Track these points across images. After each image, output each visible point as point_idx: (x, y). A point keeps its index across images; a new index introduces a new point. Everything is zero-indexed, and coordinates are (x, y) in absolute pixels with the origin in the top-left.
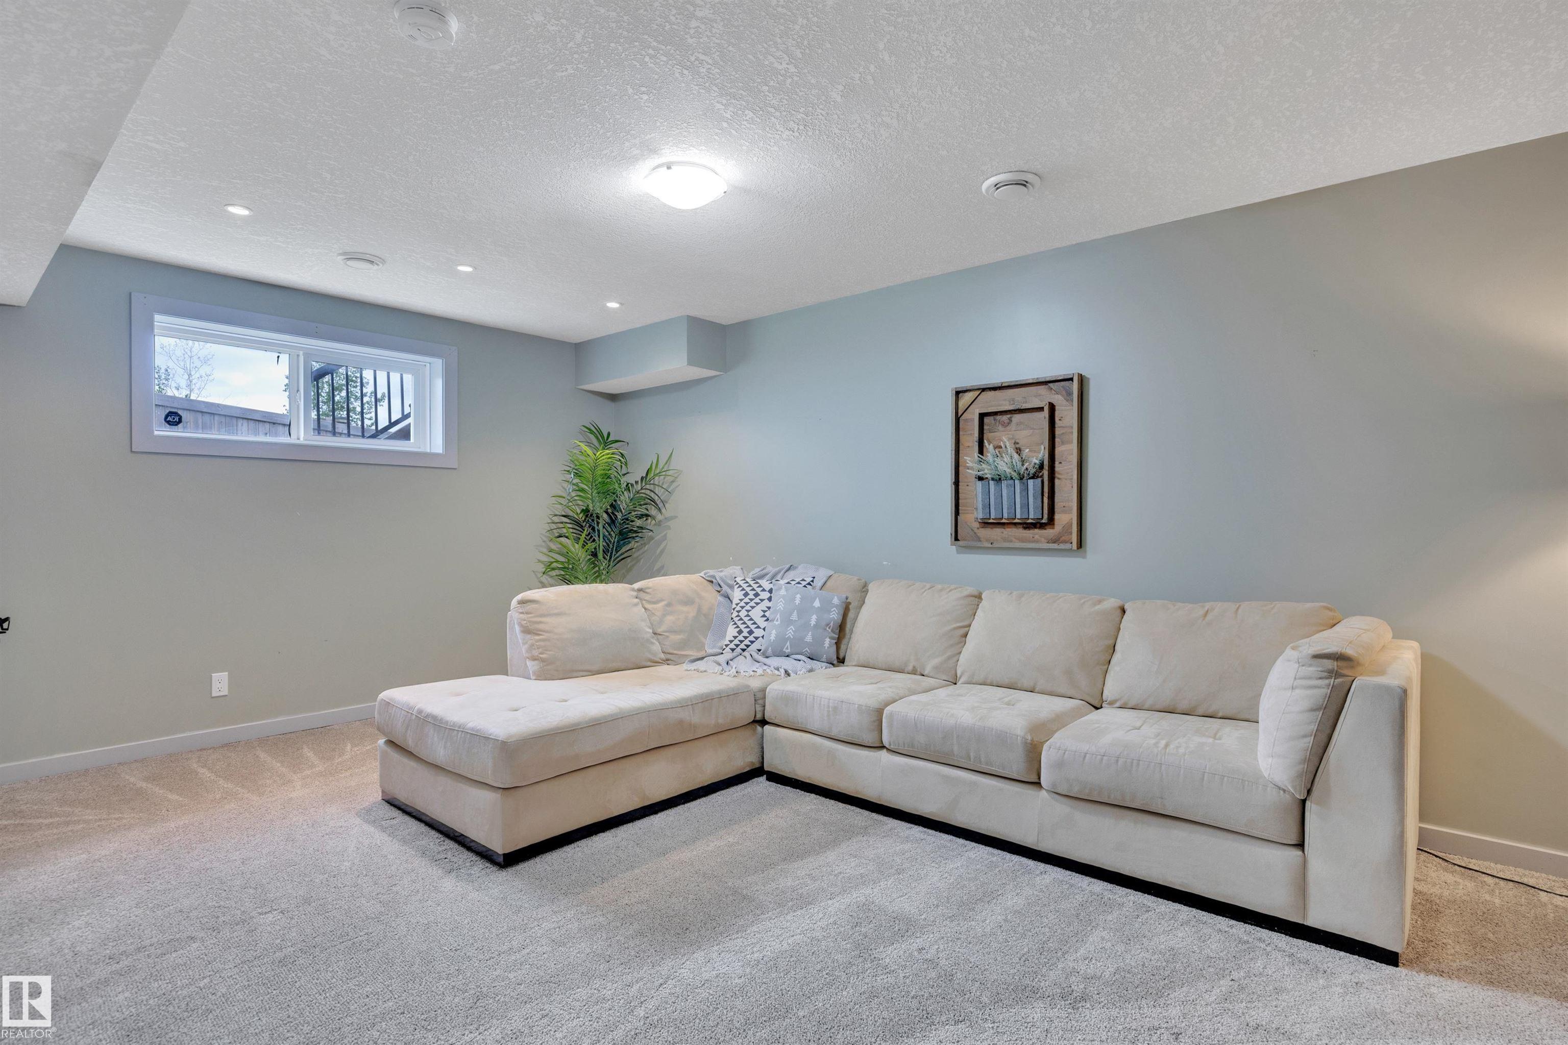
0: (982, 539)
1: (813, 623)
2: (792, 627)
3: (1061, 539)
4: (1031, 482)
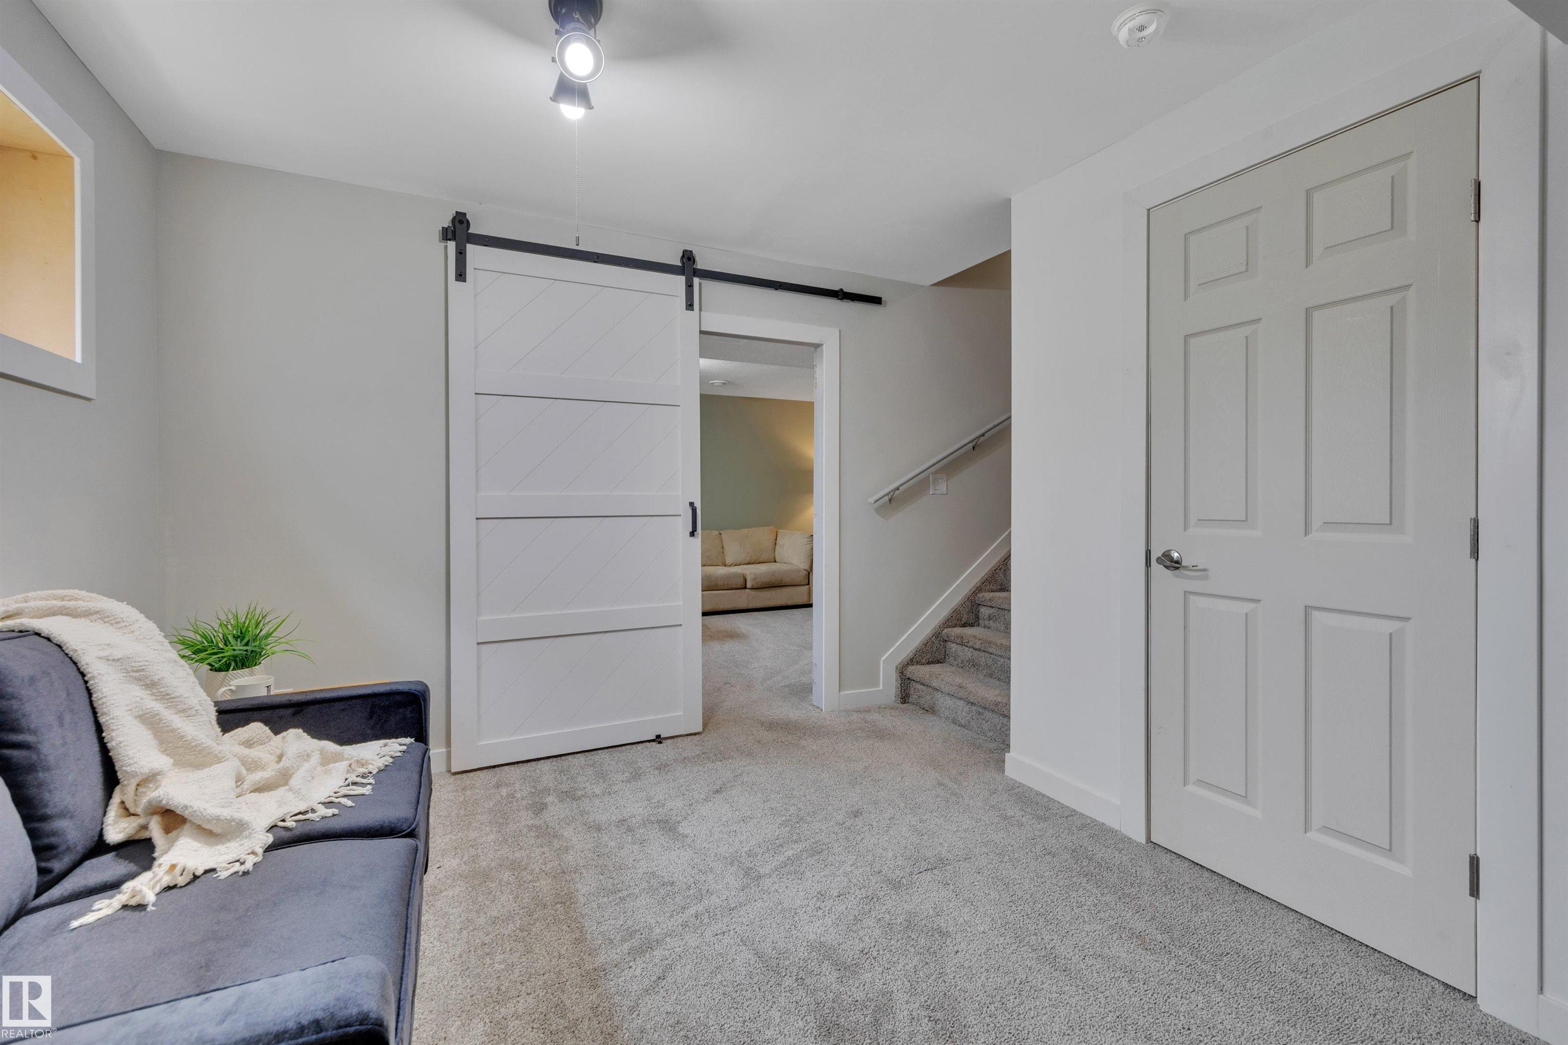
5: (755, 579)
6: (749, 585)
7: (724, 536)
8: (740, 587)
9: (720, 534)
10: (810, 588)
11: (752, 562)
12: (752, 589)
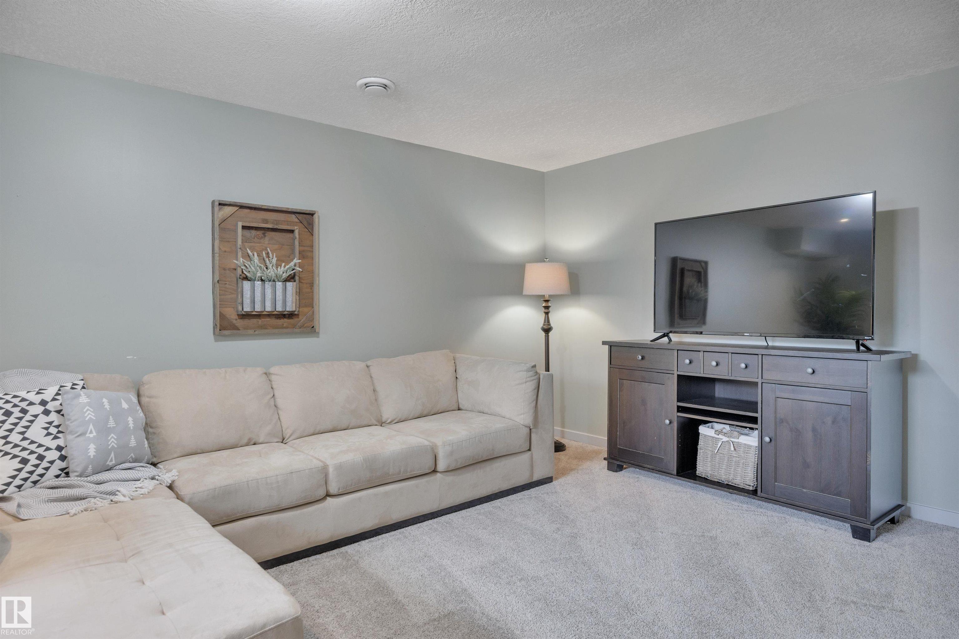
0: (240, 329)
1: (131, 425)
2: (112, 435)
3: (305, 325)
4: (289, 285)
5: (452, 453)
6: (441, 466)
7: (374, 370)
8: (427, 471)
9: (368, 367)
10: (532, 453)
11: (425, 413)
12: (448, 471)
